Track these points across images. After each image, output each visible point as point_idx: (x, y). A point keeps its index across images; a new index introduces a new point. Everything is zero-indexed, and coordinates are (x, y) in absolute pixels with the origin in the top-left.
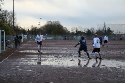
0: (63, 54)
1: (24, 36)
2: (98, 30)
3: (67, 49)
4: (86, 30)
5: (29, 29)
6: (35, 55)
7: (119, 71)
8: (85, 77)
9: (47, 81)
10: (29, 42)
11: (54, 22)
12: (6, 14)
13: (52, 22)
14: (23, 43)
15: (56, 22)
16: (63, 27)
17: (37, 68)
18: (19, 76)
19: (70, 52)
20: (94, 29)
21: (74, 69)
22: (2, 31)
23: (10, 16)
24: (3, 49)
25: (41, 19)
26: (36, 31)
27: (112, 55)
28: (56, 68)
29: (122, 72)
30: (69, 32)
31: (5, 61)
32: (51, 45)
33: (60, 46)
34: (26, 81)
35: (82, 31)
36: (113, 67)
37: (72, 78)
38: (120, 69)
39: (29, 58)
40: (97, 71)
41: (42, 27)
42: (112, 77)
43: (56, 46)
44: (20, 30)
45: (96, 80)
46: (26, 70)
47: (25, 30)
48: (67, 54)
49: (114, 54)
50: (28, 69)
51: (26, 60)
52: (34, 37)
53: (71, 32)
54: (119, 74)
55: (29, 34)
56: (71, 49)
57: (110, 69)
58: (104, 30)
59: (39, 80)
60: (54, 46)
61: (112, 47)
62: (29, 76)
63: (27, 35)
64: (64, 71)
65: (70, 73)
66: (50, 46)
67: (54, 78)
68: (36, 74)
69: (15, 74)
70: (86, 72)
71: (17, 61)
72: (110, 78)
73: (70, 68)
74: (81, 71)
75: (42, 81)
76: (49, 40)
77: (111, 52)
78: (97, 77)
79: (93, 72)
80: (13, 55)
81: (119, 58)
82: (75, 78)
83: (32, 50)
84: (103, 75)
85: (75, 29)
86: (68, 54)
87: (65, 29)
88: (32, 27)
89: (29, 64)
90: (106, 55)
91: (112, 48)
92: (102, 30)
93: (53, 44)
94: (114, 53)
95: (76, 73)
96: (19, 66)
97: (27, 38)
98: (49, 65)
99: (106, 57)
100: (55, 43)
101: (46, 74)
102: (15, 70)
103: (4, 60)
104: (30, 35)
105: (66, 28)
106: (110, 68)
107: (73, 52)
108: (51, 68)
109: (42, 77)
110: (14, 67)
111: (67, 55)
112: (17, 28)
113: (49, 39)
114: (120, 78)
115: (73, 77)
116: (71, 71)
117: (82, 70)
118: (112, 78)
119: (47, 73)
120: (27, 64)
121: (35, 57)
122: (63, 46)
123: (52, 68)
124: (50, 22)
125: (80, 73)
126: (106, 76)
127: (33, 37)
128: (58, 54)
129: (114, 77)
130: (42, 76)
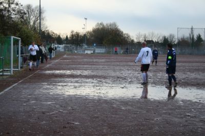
0: (113, 77)
1: (60, 47)
2: (182, 39)
3: (122, 68)
4: (161, 38)
5: (67, 36)
6: (66, 78)
7: (195, 107)
8: (135, 116)
9: (70, 120)
10: (65, 56)
11: (107, 25)
12: (29, 10)
13: (105, 25)
14: (54, 59)
15: (110, 25)
16: (122, 32)
17: (62, 99)
18: (28, 112)
19: (126, 73)
20: (173, 37)
21: (122, 102)
22: (14, 38)
23: (35, 13)
24: (18, 68)
25: (86, 19)
26: (79, 38)
27: (193, 81)
28: (93, 100)
29: (200, 108)
30: (133, 41)
31: (13, 87)
32: (98, 62)
33: (113, 64)
34: (36, 120)
35: (155, 40)
36: (187, 100)
37: (113, 116)
38: (198, 103)
39: (55, 82)
40: (158, 106)
41: (88, 32)
42: (179, 116)
43: (106, 64)
44: (53, 38)
45: (151, 121)
46: (43, 103)
47: (61, 37)
48: (118, 77)
49: (196, 79)
50: (46, 102)
51: (48, 87)
52: (75, 49)
53: (136, 41)
54: (193, 112)
55: (66, 44)
56: (129, 68)
57: (181, 102)
58: (190, 38)
59: (58, 118)
60: (103, 64)
61: (199, 66)
62: (43, 113)
63: (64, 45)
64: (104, 105)
65: (113, 108)
66: (97, 64)
67: (84, 115)
68: (58, 109)
69: (22, 109)
70: (139, 108)
71: (33, 88)
72: (176, 117)
73: (116, 100)
74: (132, 106)
75: (62, 121)
76: (99, 53)
77: (193, 75)
78: (154, 115)
79: (151, 108)
80: (30, 78)
81: (202, 84)
82: (118, 116)
83: (64, 70)
84: (166, 113)
85: (143, 36)
86: (121, 78)
87: (125, 36)
88: (72, 32)
89: (51, 93)
90: (184, 79)
91: (197, 68)
92: (187, 38)
93: (103, 60)
94: (198, 77)
95: (123, 108)
96: (35, 95)
97: (63, 50)
98: (84, 94)
99: (183, 82)
100: (106, 59)
101: (73, 110)
102: (25, 103)
103: (14, 85)
104: (69, 45)
105: (127, 34)
106: (183, 101)
107: (131, 73)
108: (84, 100)
109: (64, 115)
110: (25, 98)
111: (118, 79)
112: (48, 33)
113: (99, 51)
114: (192, 117)
115: (116, 114)
116: (115, 106)
117: (134, 104)
118: (179, 118)
119: (75, 107)
120: (48, 93)
121: (65, 82)
122: (118, 64)
123: (86, 99)
124: (101, 24)
125: (129, 109)
126: (169, 114)
127: (73, 48)
128: (105, 78)
129: (182, 116)
130: (64, 113)
